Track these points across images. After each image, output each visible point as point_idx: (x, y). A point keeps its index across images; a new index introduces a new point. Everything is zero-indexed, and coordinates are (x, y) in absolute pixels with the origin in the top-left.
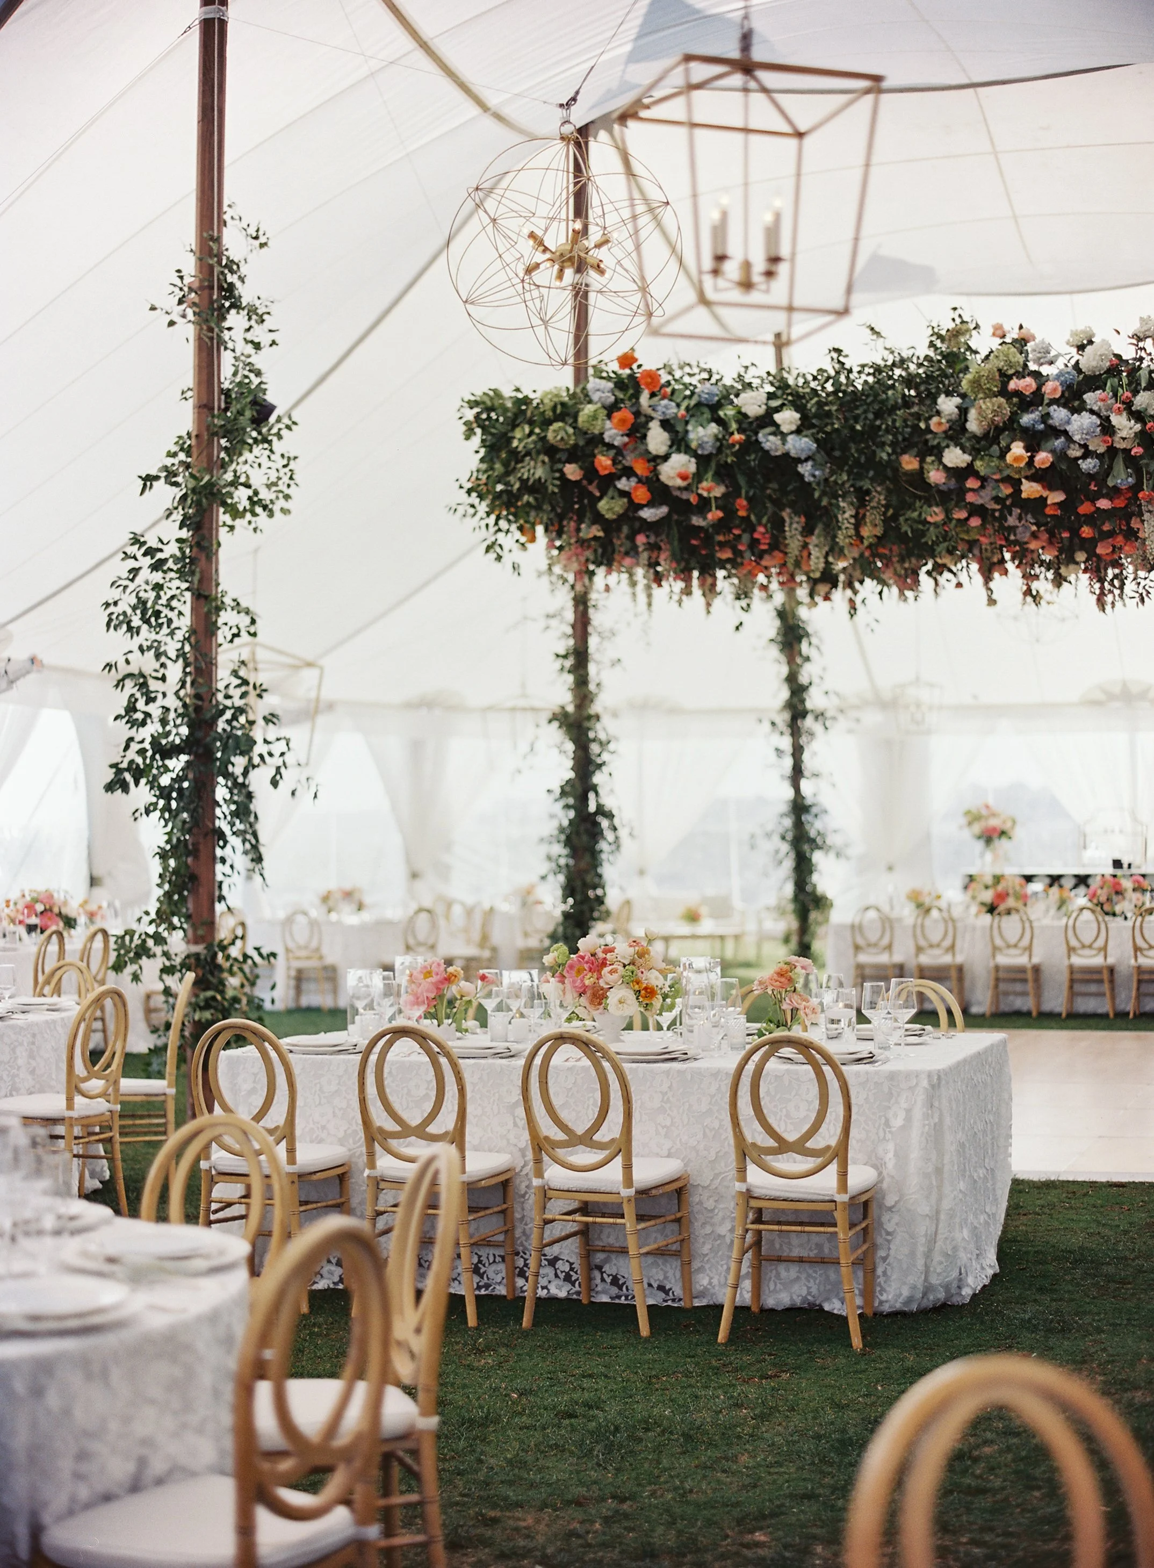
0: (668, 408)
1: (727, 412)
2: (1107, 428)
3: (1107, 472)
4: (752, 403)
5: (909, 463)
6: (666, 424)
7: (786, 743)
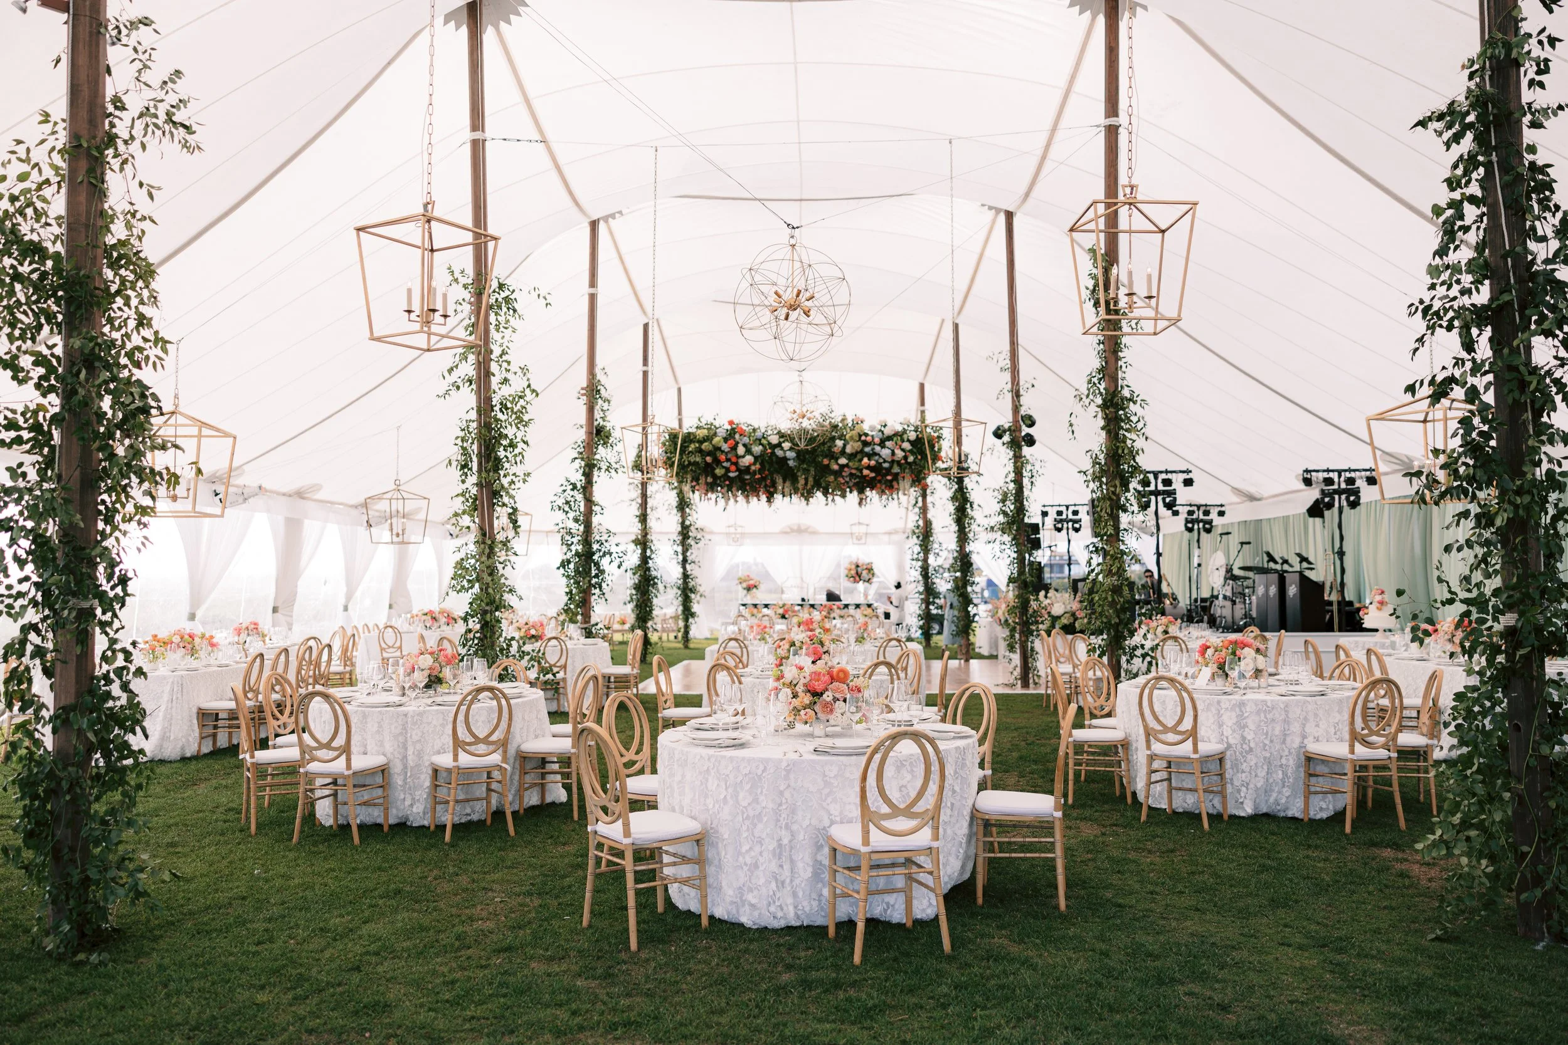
0: (746, 440)
1: (764, 442)
2: (893, 453)
3: (891, 467)
4: (774, 440)
5: (826, 462)
6: (745, 445)
7: (680, 549)
